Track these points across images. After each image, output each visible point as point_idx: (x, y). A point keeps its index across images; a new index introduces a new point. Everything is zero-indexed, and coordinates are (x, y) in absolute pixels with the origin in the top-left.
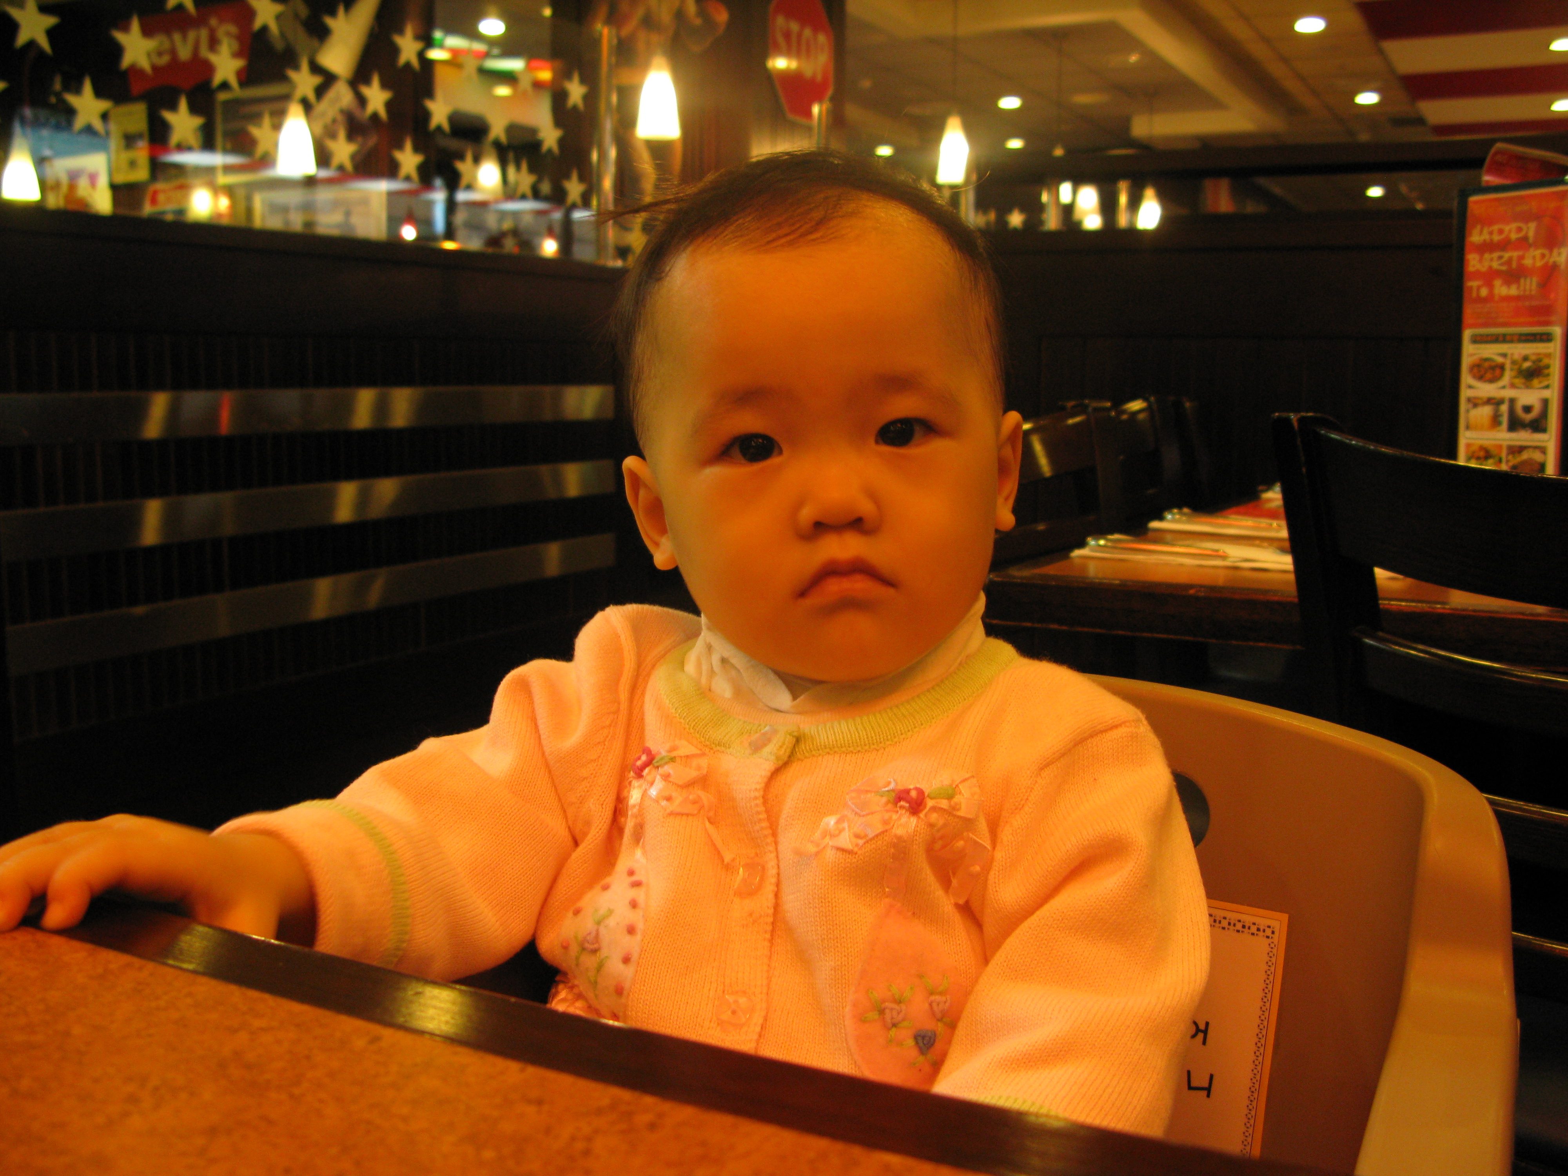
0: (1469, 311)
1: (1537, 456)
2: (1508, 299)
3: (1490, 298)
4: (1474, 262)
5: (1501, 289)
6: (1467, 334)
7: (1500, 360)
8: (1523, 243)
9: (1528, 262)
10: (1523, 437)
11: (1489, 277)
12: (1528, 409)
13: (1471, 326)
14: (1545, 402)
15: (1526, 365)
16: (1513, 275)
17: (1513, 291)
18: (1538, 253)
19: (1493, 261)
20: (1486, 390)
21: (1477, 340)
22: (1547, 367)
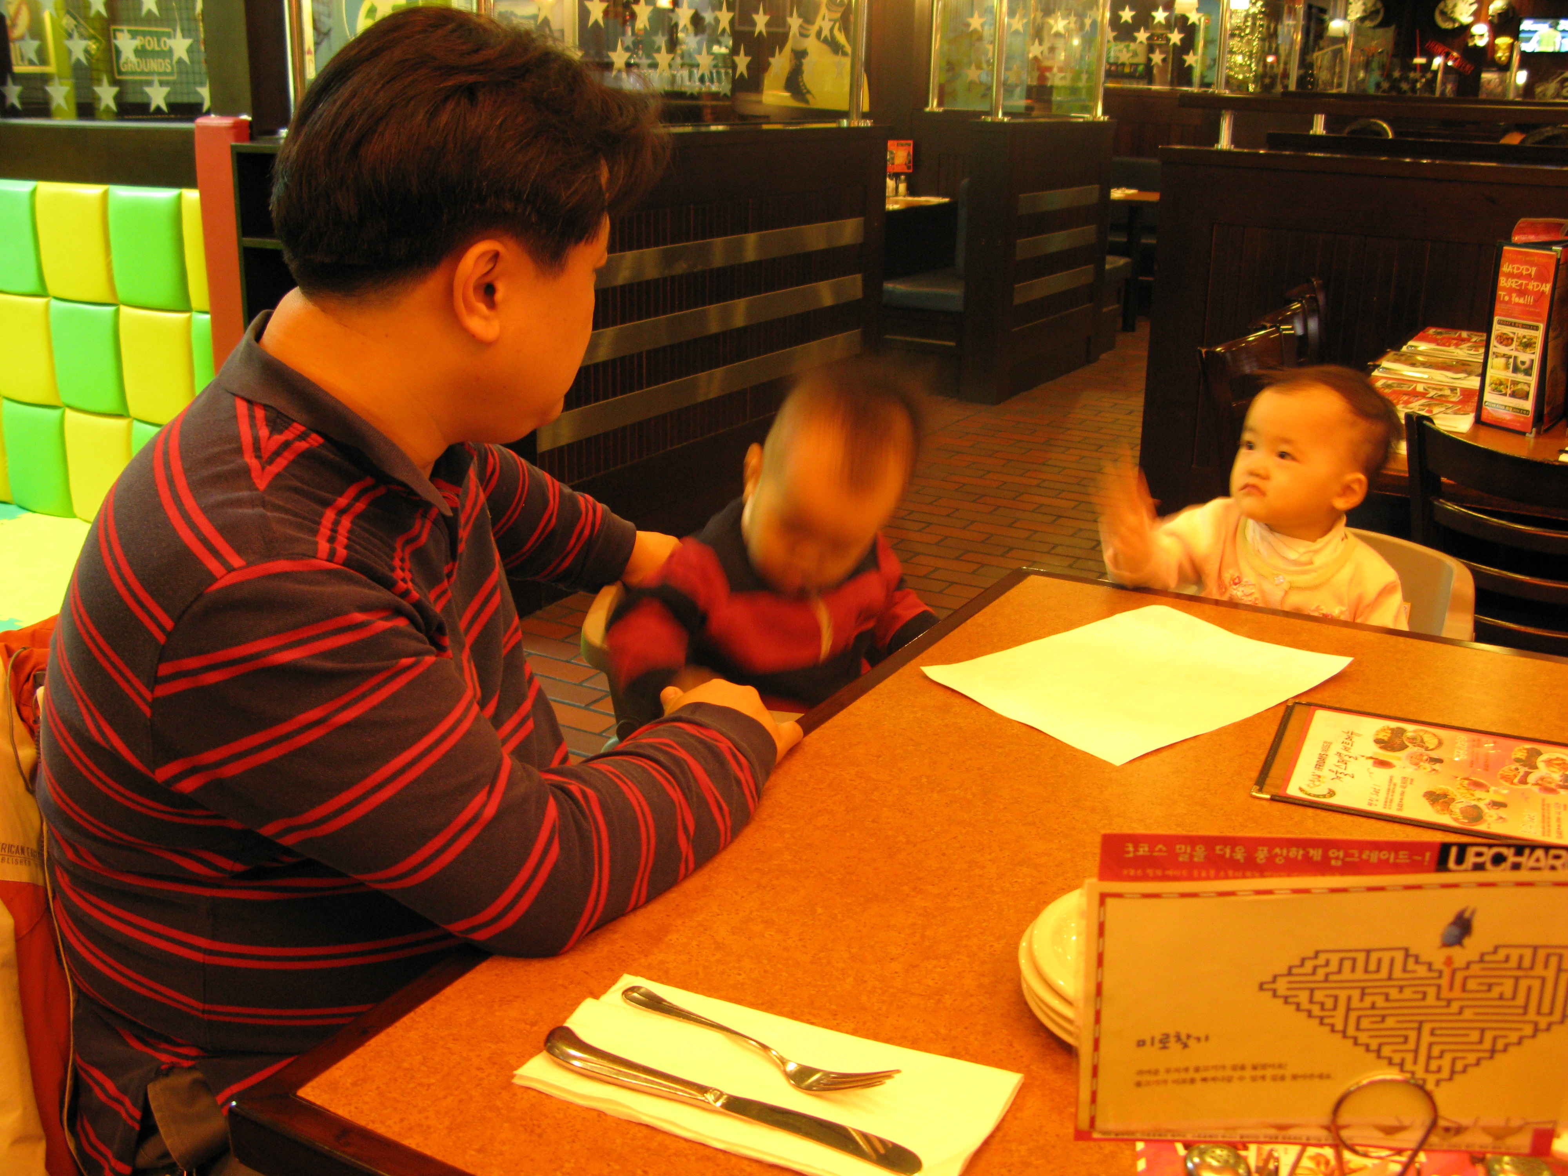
0: (1498, 307)
1: (1526, 388)
2: (1518, 304)
3: (1509, 302)
4: (1503, 282)
5: (1515, 299)
6: (1496, 319)
7: (1511, 335)
8: (1529, 277)
9: (1530, 287)
10: (1520, 377)
11: (1510, 291)
12: (1523, 363)
13: (1500, 315)
14: (1532, 361)
15: (1524, 340)
16: (1522, 293)
17: (1521, 301)
18: (1536, 284)
19: (1512, 283)
20: (1503, 349)
21: (1500, 323)
22: (1535, 343)
